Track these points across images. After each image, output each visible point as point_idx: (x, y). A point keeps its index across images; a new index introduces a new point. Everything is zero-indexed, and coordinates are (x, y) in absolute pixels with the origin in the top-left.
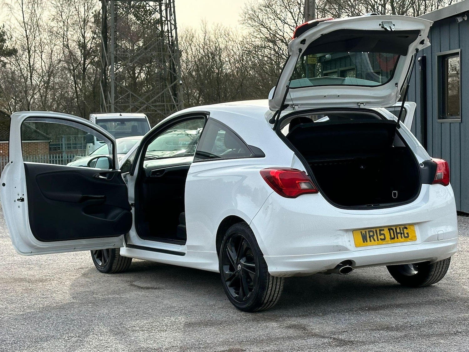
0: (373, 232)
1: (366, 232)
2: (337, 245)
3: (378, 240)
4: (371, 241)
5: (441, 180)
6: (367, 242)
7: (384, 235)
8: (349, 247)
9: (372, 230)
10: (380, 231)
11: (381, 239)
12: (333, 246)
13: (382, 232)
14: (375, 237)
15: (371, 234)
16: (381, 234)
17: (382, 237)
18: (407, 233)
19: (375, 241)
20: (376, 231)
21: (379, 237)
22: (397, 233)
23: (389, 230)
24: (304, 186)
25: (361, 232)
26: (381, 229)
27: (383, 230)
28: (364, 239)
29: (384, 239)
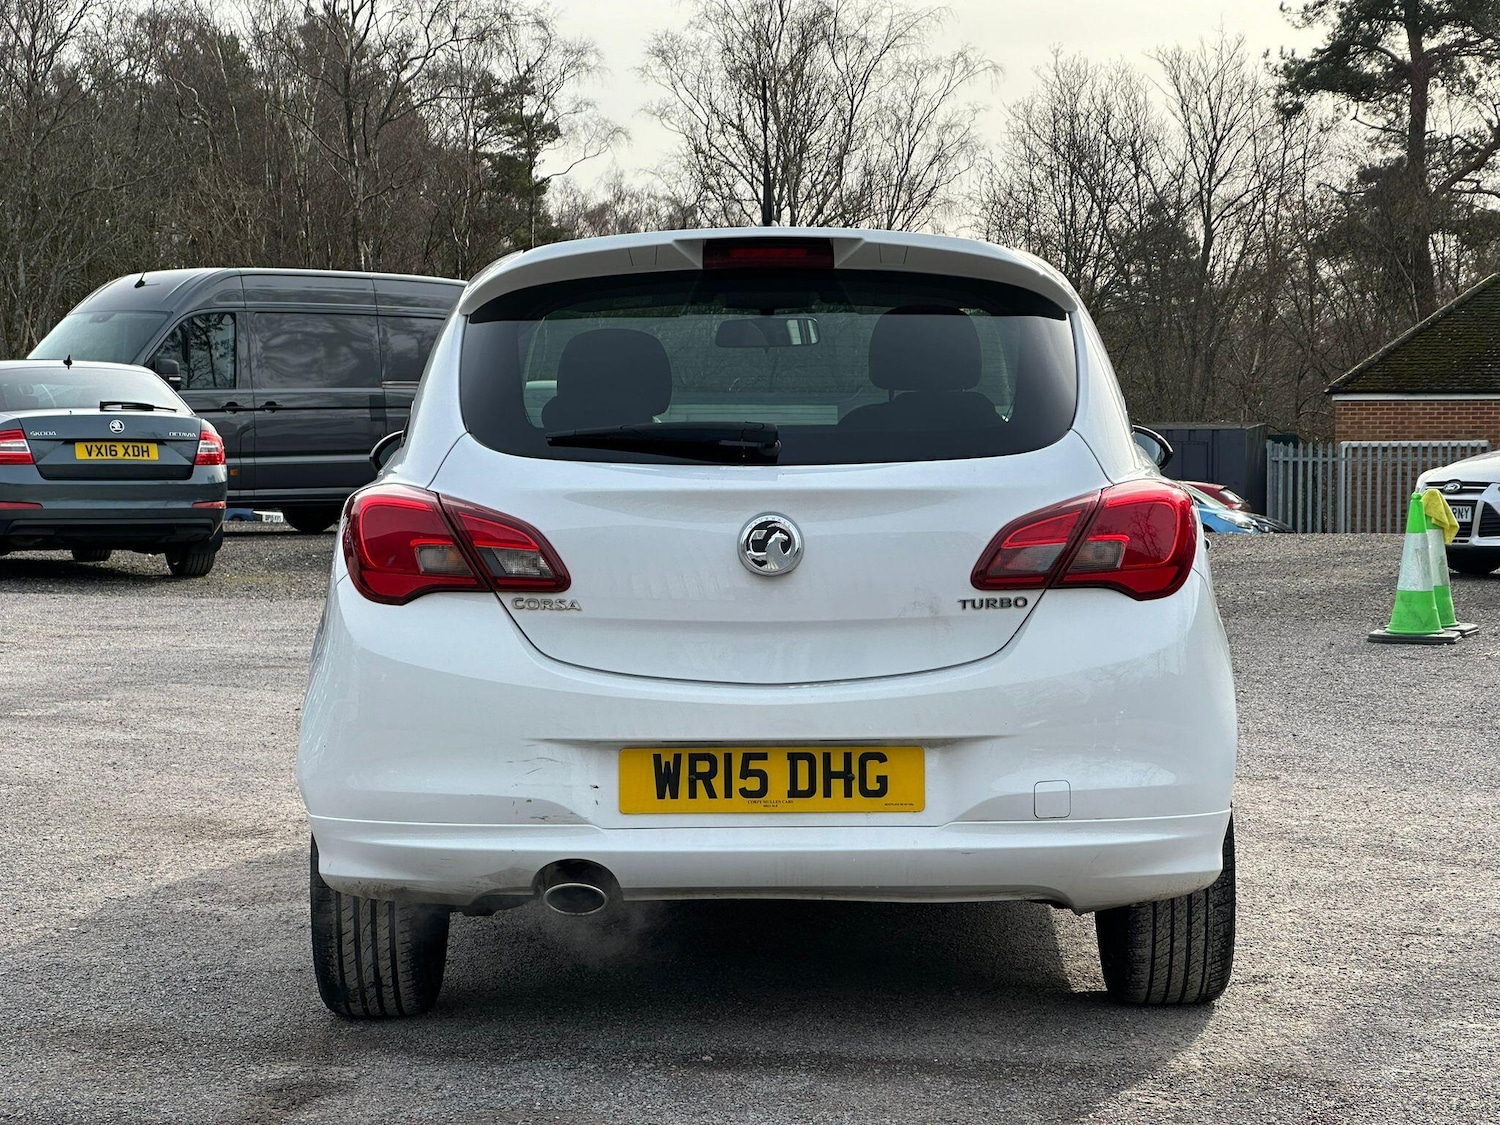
0: (712, 760)
1: (678, 758)
2: (531, 797)
3: (728, 794)
4: (693, 795)
5: (1110, 569)
6: (674, 795)
7: (763, 776)
8: (585, 810)
9: (712, 751)
10: (747, 758)
11: (745, 793)
12: (514, 801)
13: (754, 765)
14: (718, 783)
15: (703, 767)
16: (746, 773)
17: (753, 784)
18: (882, 780)
19: (712, 794)
20: (728, 758)
21: (738, 783)
22: (829, 776)
23: (793, 759)
24: (430, 559)
25: (657, 758)
26: (755, 753)
27: (764, 757)
28: (666, 783)
29: (762, 792)
